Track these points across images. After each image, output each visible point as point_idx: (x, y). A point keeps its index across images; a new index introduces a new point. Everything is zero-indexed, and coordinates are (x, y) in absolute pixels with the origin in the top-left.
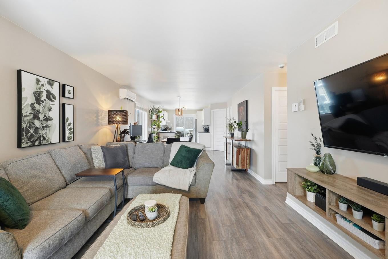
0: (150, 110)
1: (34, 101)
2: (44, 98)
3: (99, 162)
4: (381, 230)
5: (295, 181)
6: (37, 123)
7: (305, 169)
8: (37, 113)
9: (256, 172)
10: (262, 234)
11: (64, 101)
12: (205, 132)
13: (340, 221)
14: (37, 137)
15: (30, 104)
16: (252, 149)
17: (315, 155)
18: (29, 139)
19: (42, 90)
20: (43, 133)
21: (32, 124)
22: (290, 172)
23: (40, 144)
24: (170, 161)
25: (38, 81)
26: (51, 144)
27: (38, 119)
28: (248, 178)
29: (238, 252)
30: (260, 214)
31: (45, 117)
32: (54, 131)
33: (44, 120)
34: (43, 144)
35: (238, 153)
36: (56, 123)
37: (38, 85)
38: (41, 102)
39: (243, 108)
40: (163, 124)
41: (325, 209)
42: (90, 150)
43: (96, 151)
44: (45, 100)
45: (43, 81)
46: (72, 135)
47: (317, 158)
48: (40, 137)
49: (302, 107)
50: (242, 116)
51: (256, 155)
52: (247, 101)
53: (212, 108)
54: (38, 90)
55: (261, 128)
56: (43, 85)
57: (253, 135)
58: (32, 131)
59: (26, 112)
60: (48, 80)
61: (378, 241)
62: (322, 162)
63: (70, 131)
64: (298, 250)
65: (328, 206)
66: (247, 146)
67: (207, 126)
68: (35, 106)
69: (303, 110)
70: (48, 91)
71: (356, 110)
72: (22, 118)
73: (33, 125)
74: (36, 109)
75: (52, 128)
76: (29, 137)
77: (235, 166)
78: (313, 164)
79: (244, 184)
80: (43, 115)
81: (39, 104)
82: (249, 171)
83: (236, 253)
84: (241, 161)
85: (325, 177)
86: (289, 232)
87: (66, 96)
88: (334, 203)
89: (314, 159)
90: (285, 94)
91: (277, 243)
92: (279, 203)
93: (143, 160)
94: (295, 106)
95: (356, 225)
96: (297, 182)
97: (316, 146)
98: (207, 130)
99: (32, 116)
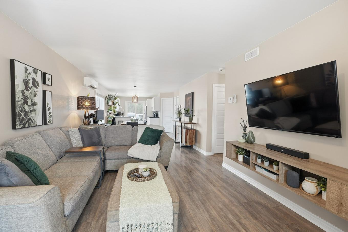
0: (107, 97)
1: (24, 88)
2: (31, 85)
3: (77, 142)
4: (277, 170)
5: (231, 149)
6: (27, 108)
7: (237, 141)
8: (26, 99)
9: (200, 147)
10: (210, 185)
11: (45, 88)
12: (154, 117)
13: (257, 169)
14: (26, 119)
15: (21, 90)
16: (197, 130)
17: (243, 132)
18: (21, 121)
19: (29, 78)
20: (31, 117)
21: (22, 108)
22: (228, 144)
23: (29, 126)
24: (138, 140)
25: (26, 69)
26: (36, 126)
27: (27, 104)
28: (194, 152)
29: (198, 197)
30: (207, 174)
31: (32, 102)
32: (38, 115)
33: (31, 104)
34: (31, 126)
35: (187, 133)
36: (39, 107)
37: (27, 73)
38: (29, 89)
39: (190, 98)
40: (117, 109)
41: (249, 164)
42: (68, 131)
43: (73, 132)
44: (32, 87)
45: (30, 70)
46: (51, 119)
47: (244, 134)
48: (29, 120)
49: (235, 100)
50: (189, 104)
51: (200, 135)
52: (193, 93)
53: (161, 97)
54: (27, 78)
55: (205, 115)
56: (30, 73)
57: (198, 120)
58: (23, 115)
59: (19, 98)
60: (33, 69)
61: (275, 176)
62: (247, 136)
63: (50, 115)
64: (233, 191)
65: (251, 161)
66: (192, 128)
67: (157, 112)
68: (24, 92)
69: (236, 102)
70: (33, 79)
71: (264, 102)
72: (16, 102)
73: (24, 109)
74: (26, 95)
75: (37, 112)
76: (21, 120)
77: (184, 143)
78: (242, 138)
79: (192, 156)
80: (31, 100)
81: (28, 90)
82: (194, 147)
83: (196, 197)
84: (189, 139)
85: (249, 145)
86: (227, 183)
87: (46, 83)
88: (254, 159)
89: (243, 134)
90: (224, 89)
91: (220, 189)
92: (218, 167)
93: (114, 140)
94: (231, 99)
95: (265, 169)
96: (233, 150)
97: (244, 126)
98: (156, 115)
99: (22, 101)
